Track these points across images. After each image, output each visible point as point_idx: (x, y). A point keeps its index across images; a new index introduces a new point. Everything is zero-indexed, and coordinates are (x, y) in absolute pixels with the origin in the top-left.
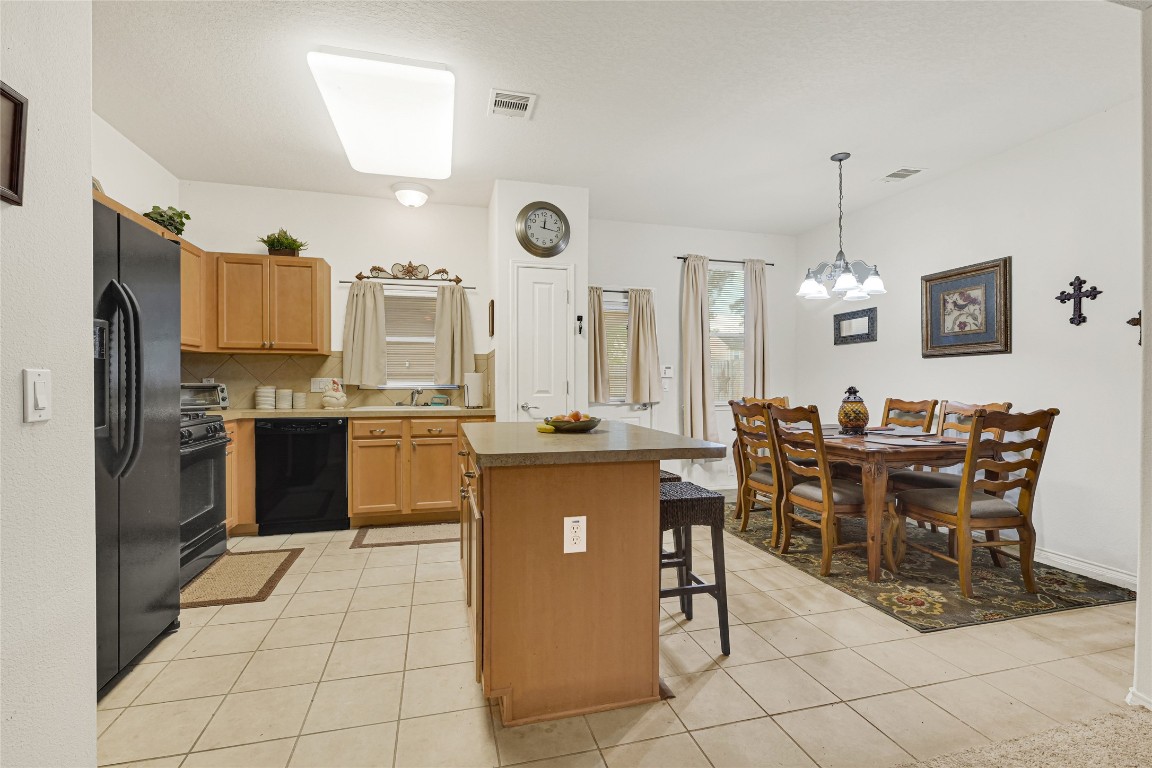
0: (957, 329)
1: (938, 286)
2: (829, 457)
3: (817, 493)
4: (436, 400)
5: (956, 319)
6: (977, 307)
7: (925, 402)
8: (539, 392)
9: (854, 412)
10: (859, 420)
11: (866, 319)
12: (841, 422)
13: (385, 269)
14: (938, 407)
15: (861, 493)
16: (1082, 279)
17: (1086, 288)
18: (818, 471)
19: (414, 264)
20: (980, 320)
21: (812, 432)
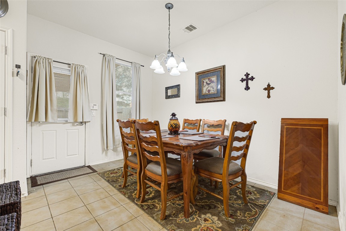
0: (207, 92)
1: (201, 76)
2: (165, 148)
3: (158, 170)
5: (207, 89)
6: (214, 84)
7: (197, 120)
9: (175, 124)
10: (176, 128)
11: (176, 89)
12: (169, 129)
14: (202, 122)
15: (181, 167)
16: (248, 73)
17: (250, 77)
18: (159, 158)
20: (215, 89)
21: (156, 137)
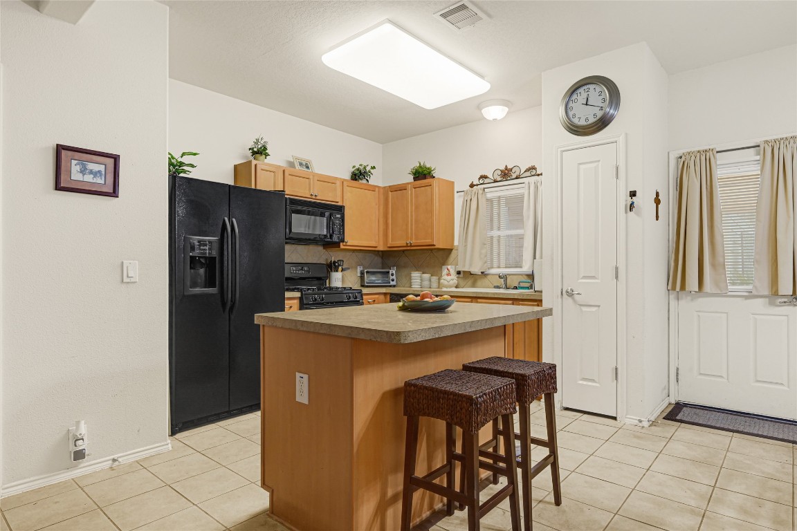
4: (522, 285)
8: (585, 277)
13: (489, 176)
19: (509, 167)
